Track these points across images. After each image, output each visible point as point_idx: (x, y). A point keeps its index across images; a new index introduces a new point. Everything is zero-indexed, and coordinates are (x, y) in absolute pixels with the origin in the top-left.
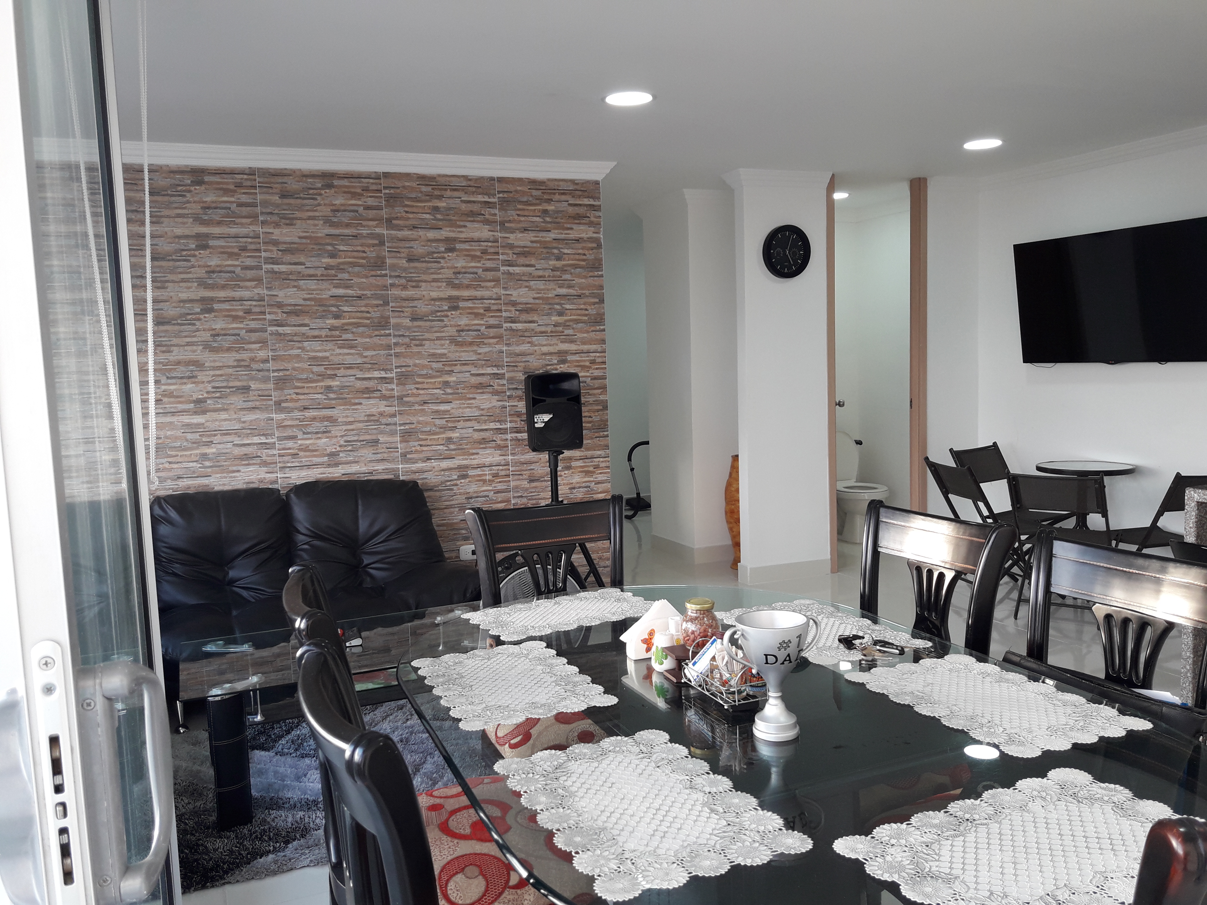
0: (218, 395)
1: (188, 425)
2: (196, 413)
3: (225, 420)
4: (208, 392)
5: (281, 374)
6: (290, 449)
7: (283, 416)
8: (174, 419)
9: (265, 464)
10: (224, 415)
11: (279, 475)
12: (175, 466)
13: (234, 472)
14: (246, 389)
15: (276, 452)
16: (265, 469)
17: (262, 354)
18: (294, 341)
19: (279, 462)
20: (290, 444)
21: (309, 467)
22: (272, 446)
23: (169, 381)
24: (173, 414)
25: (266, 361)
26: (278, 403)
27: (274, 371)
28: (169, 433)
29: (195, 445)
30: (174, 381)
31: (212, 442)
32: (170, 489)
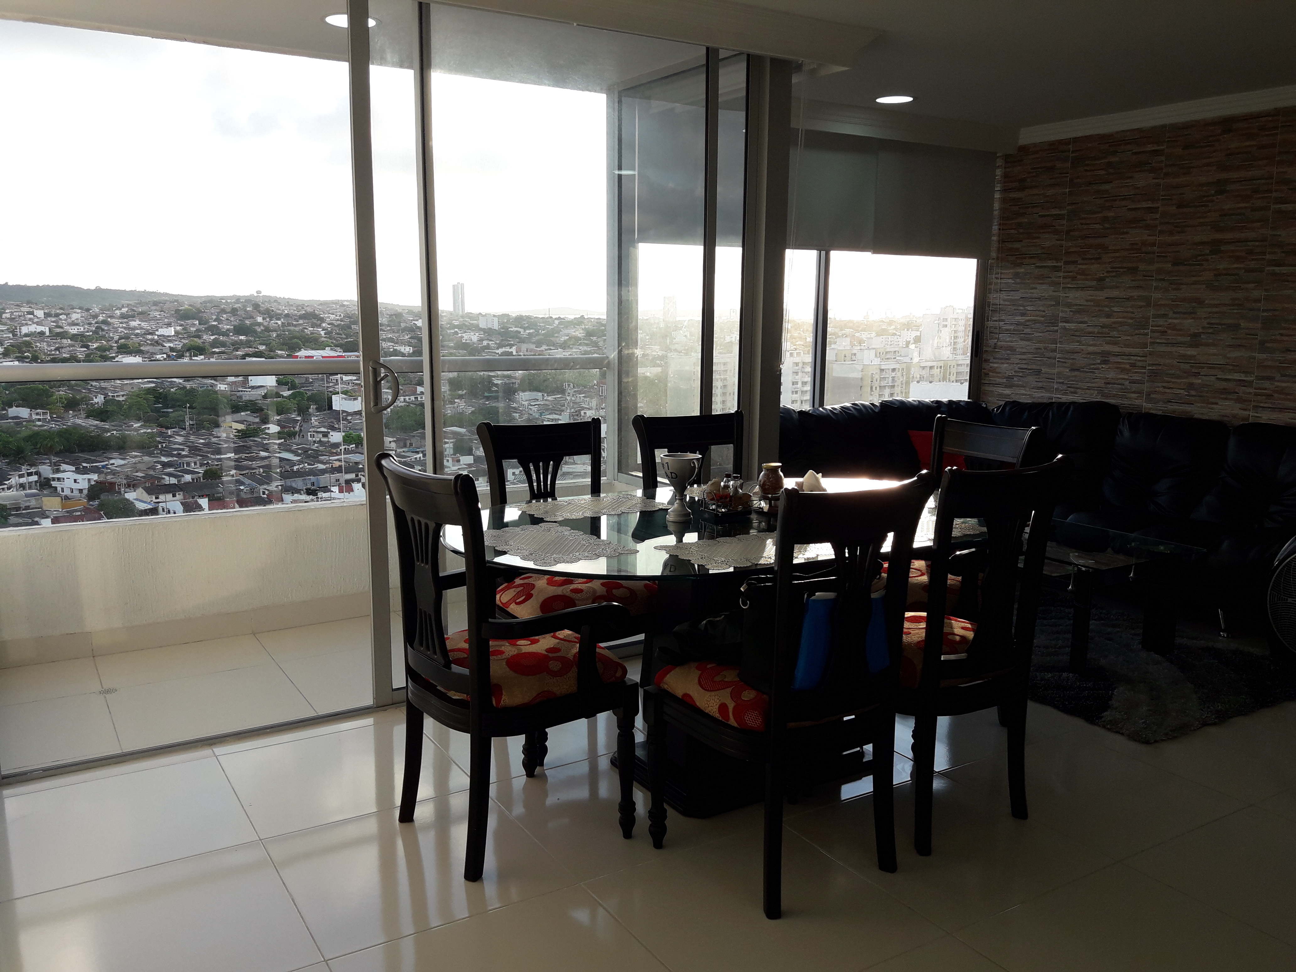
0: (1211, 331)
1: (1184, 356)
2: (1191, 346)
3: (1215, 355)
4: (1203, 328)
5: (1270, 314)
6: (1266, 389)
7: (1264, 356)
8: (1174, 349)
9: (1240, 400)
10: (1213, 350)
11: (1251, 414)
12: (1168, 391)
13: (1213, 403)
14: (1235, 327)
15: (1252, 390)
16: (1239, 405)
17: (1256, 294)
18: (1288, 281)
19: (1254, 401)
20: (1267, 384)
21: (1281, 410)
22: (1249, 384)
23: (1175, 316)
24: (1173, 344)
25: (1258, 301)
26: (1262, 343)
27: (1264, 311)
28: (1167, 361)
29: (1185, 374)
30: (1178, 316)
31: (1199, 373)
32: (1160, 410)
